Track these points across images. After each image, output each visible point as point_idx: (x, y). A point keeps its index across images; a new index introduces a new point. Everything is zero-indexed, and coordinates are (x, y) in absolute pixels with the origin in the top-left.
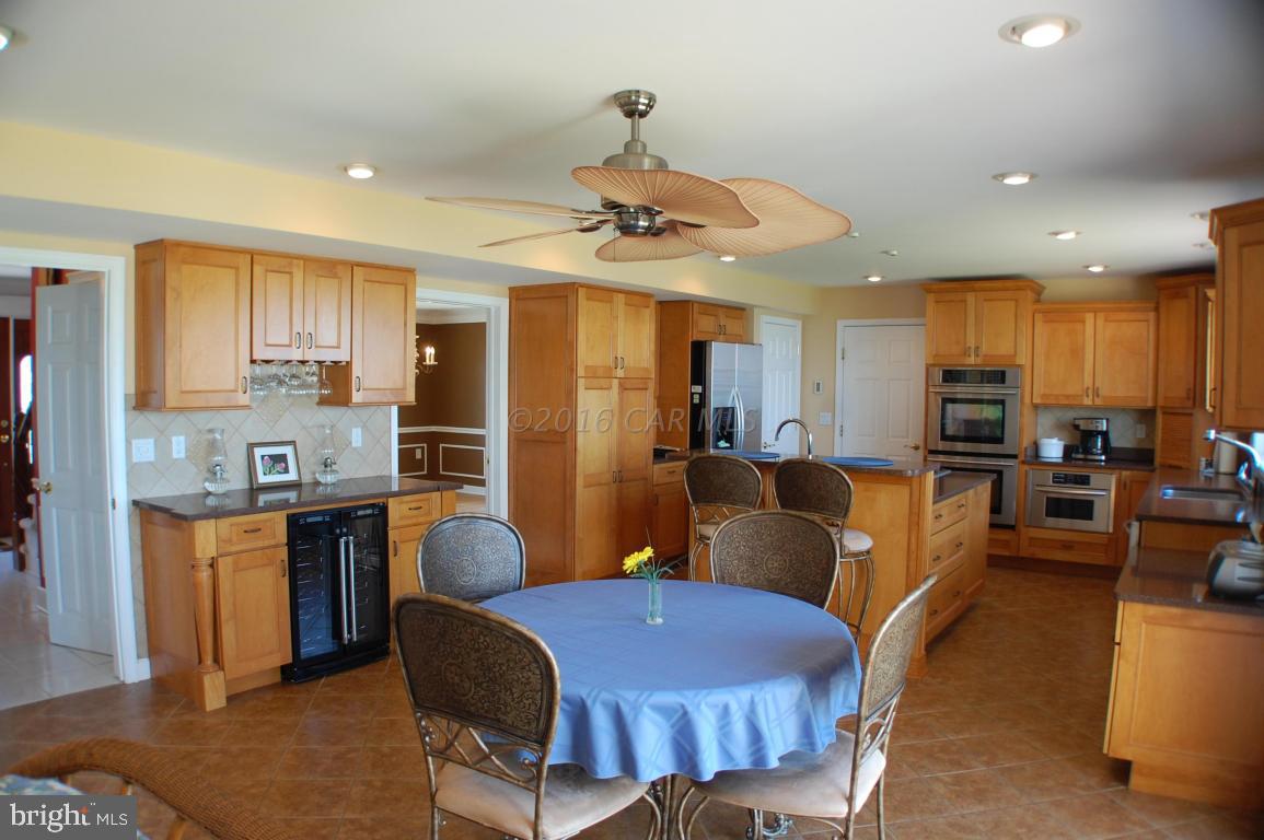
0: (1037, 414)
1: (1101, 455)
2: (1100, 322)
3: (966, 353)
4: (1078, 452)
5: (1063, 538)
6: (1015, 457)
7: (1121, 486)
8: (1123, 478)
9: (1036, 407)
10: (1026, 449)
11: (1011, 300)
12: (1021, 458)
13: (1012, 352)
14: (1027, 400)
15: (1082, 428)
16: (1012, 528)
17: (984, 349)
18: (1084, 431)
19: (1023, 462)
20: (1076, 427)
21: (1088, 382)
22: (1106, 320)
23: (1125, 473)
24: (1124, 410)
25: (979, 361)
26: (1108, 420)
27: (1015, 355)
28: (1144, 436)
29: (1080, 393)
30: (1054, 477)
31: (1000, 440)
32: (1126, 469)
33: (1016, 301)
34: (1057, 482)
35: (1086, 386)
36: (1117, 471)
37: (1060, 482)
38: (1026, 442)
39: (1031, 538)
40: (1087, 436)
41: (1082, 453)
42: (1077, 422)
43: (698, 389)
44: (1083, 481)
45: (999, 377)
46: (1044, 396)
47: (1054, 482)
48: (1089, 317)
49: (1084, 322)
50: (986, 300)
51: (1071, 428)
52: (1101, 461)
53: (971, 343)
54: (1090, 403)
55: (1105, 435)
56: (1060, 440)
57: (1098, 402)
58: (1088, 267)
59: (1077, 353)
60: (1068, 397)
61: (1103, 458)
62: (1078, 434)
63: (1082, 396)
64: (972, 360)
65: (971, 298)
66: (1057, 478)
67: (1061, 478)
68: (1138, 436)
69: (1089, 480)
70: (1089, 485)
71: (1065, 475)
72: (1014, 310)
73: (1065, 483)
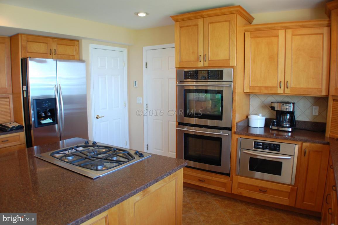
0: (249, 99)
1: (289, 127)
2: (289, 36)
3: (198, 60)
4: (273, 125)
5: (260, 185)
6: (230, 129)
7: (302, 153)
8: (303, 148)
9: (248, 95)
10: (237, 123)
11: (226, 21)
12: (234, 130)
13: (228, 58)
14: (239, 89)
15: (276, 109)
16: (228, 175)
17: (210, 56)
18: (277, 111)
19: (235, 133)
20: (273, 108)
21: (281, 78)
22: (293, 35)
23: (305, 144)
24: (305, 97)
25: (207, 64)
26: (294, 104)
27: (229, 60)
28: (317, 114)
29: (275, 85)
30: (255, 144)
31: (219, 117)
32: (306, 141)
33: (229, 21)
34: (257, 148)
35: (279, 81)
36: (300, 143)
37: (260, 148)
38: (238, 118)
39: (239, 183)
40: (281, 114)
41: (277, 126)
42: (273, 105)
43: (25, 88)
44: (275, 148)
45: (218, 75)
46: (252, 87)
47: (255, 147)
48: (281, 33)
49: (278, 36)
50: (210, 23)
51: (270, 109)
52: (289, 132)
53: (202, 53)
54: (282, 92)
55: (292, 114)
56: (263, 116)
57: (288, 91)
59: (273, 59)
60: (266, 88)
61: (290, 130)
62: (275, 112)
63: (277, 87)
64: (202, 64)
65: (201, 22)
66: (257, 145)
67: (260, 145)
68: (314, 114)
69: (279, 147)
70: (279, 151)
71: (263, 143)
72: (228, 28)
73: (263, 149)
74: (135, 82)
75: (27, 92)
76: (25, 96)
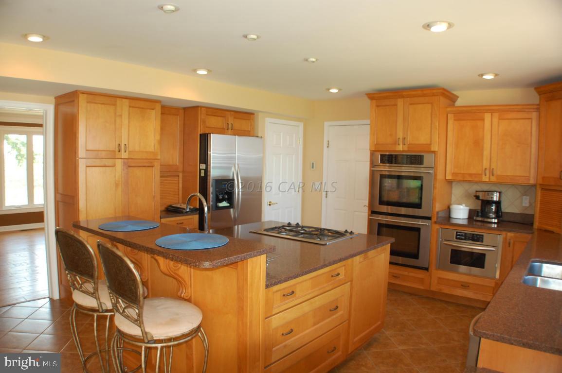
0: (451, 187)
1: (495, 218)
2: (495, 120)
3: (396, 143)
4: (478, 216)
5: (462, 280)
6: (429, 218)
7: (507, 244)
8: (508, 238)
9: (450, 182)
10: (438, 213)
11: (428, 103)
12: (434, 219)
13: (429, 142)
14: (440, 176)
15: (481, 198)
16: (427, 269)
17: (409, 139)
18: (482, 201)
19: (436, 223)
20: (477, 197)
21: (486, 164)
22: (500, 119)
23: (509, 234)
24: (514, 185)
25: (406, 148)
26: (500, 193)
27: (430, 144)
28: (528, 205)
29: (480, 172)
30: (457, 235)
31: (418, 206)
32: (510, 231)
33: (432, 103)
34: (459, 239)
35: (484, 168)
36: (504, 233)
37: (462, 239)
38: (438, 207)
39: (439, 278)
40: (487, 203)
41: (482, 216)
42: (478, 194)
43: (203, 166)
44: (478, 239)
45: (418, 160)
46: (454, 174)
47: (456, 238)
48: (487, 116)
49: (483, 120)
50: (411, 104)
51: (475, 198)
52: (495, 223)
53: (400, 135)
54: (487, 180)
55: (498, 204)
56: (466, 206)
57: (493, 179)
58: (482, 75)
59: (478, 144)
60: (471, 175)
61: (496, 221)
62: (479, 202)
63: (481, 174)
64: (400, 148)
65: (400, 102)
66: (459, 235)
67: (462, 236)
68: (524, 205)
69: (482, 238)
70: (482, 242)
71: (466, 233)
72: (430, 111)
73: (465, 239)
74: (313, 163)
75: (207, 171)
76: (203, 175)
